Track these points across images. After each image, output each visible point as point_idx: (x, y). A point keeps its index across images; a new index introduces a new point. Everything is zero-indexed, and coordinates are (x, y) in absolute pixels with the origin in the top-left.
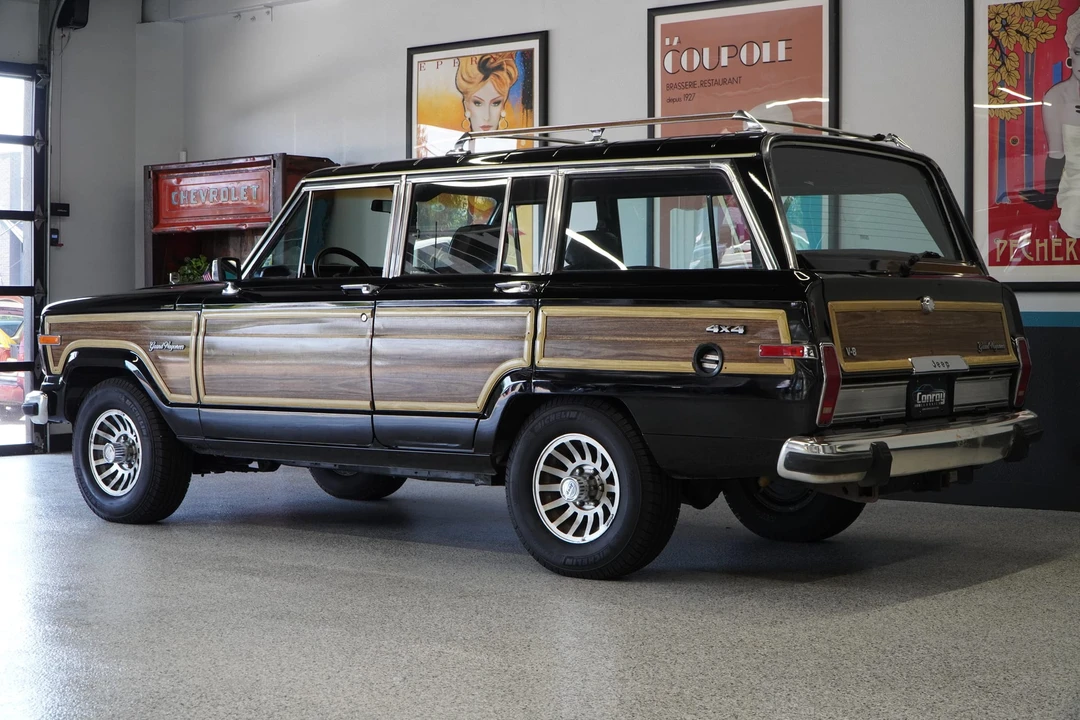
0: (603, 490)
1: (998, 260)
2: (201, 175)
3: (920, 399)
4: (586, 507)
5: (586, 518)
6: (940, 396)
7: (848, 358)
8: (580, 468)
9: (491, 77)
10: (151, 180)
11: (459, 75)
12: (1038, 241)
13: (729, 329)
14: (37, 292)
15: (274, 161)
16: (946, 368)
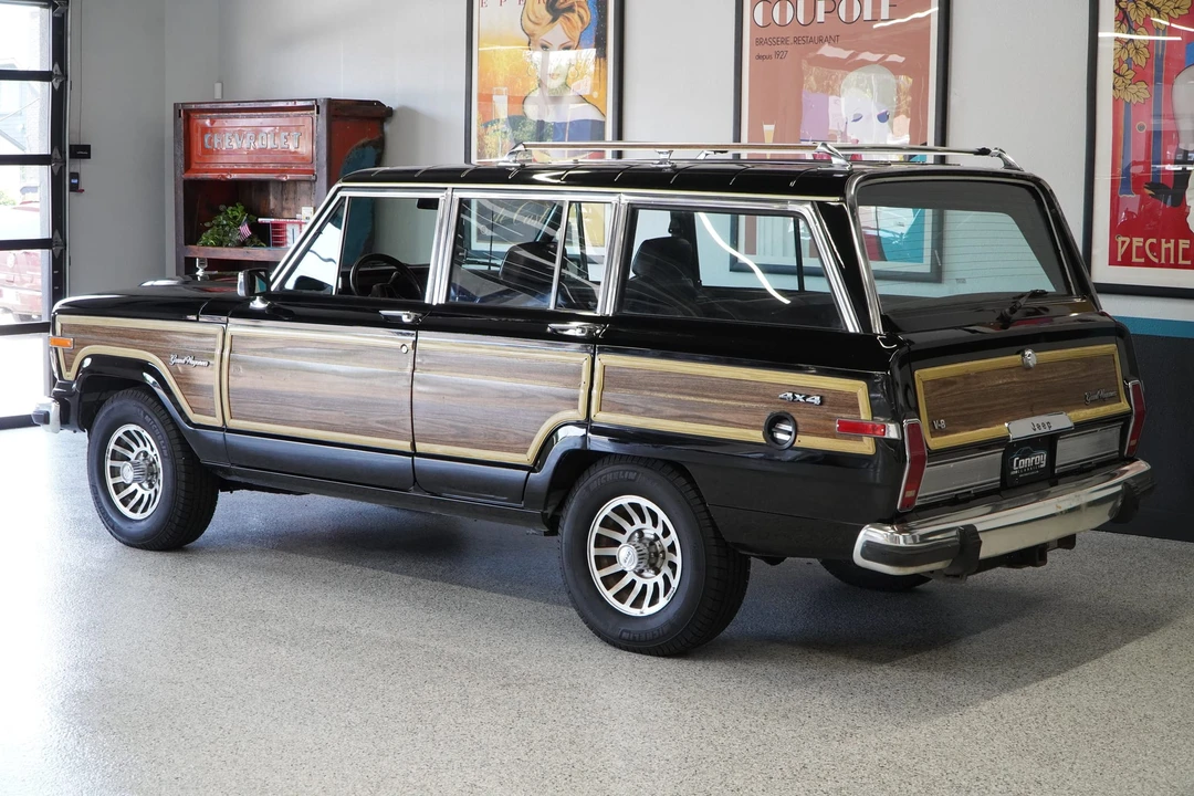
0: (664, 558)
1: (1119, 259)
2: (237, 117)
3: (1017, 465)
4: (645, 574)
5: (645, 587)
6: (1040, 458)
7: (935, 432)
8: (640, 532)
9: (561, 19)
10: (181, 120)
11: (525, 14)
12: (1163, 241)
13: (804, 398)
14: (56, 245)
15: (318, 107)
16: (1047, 430)
